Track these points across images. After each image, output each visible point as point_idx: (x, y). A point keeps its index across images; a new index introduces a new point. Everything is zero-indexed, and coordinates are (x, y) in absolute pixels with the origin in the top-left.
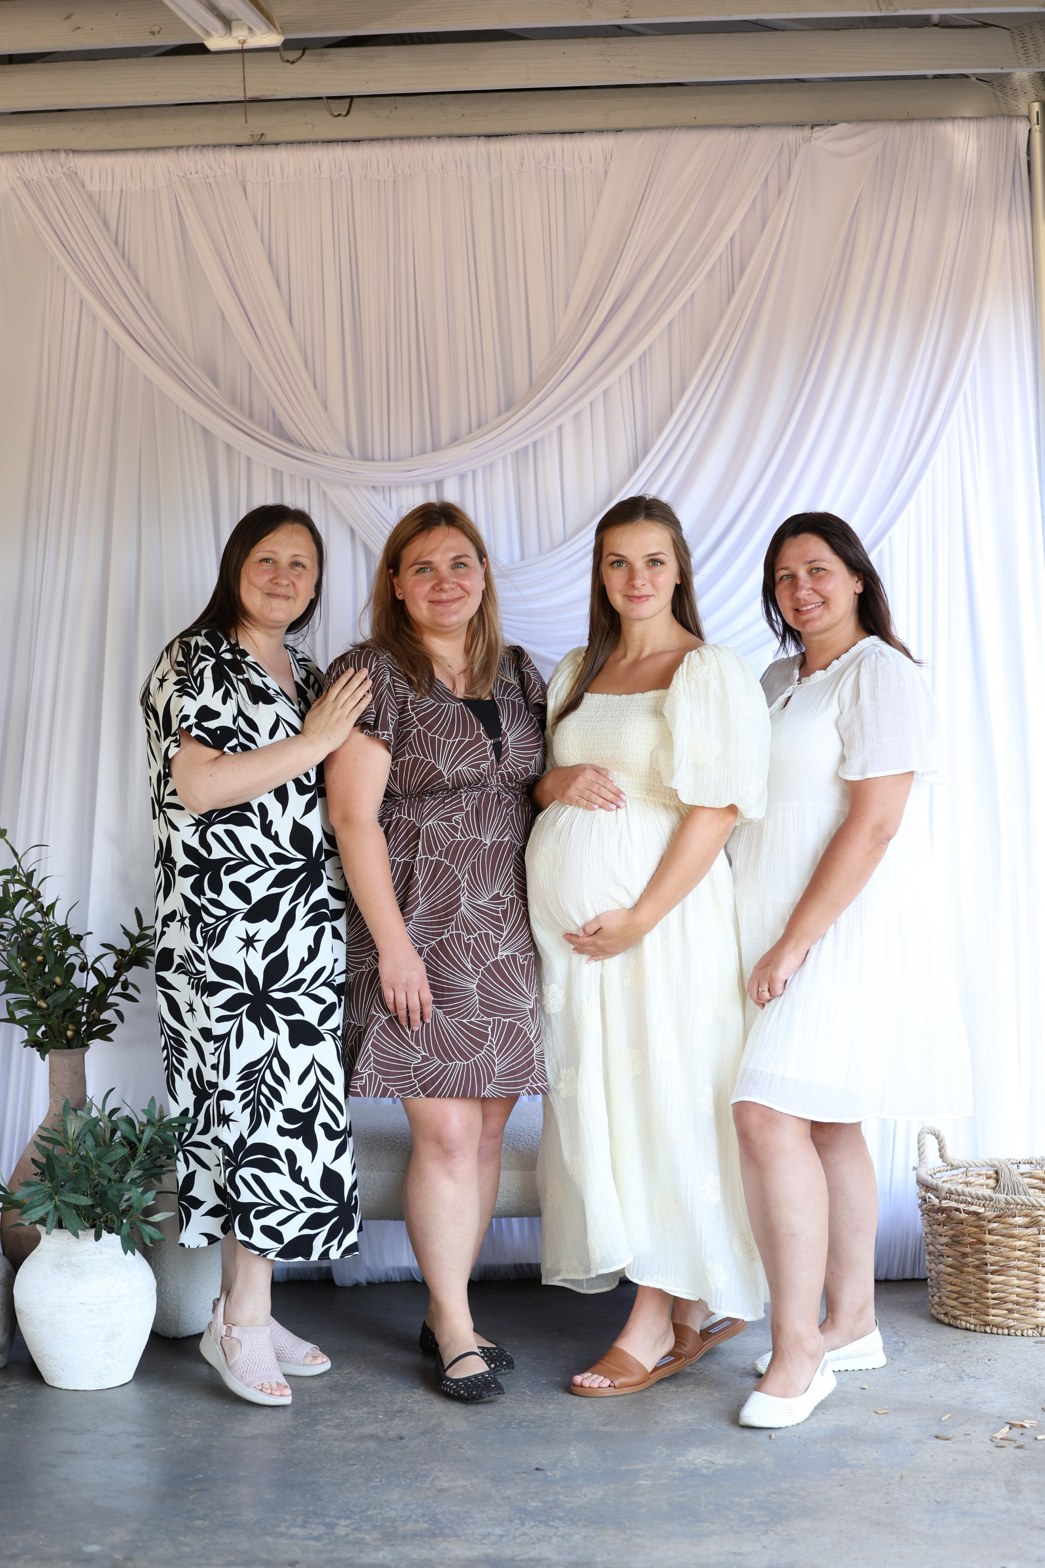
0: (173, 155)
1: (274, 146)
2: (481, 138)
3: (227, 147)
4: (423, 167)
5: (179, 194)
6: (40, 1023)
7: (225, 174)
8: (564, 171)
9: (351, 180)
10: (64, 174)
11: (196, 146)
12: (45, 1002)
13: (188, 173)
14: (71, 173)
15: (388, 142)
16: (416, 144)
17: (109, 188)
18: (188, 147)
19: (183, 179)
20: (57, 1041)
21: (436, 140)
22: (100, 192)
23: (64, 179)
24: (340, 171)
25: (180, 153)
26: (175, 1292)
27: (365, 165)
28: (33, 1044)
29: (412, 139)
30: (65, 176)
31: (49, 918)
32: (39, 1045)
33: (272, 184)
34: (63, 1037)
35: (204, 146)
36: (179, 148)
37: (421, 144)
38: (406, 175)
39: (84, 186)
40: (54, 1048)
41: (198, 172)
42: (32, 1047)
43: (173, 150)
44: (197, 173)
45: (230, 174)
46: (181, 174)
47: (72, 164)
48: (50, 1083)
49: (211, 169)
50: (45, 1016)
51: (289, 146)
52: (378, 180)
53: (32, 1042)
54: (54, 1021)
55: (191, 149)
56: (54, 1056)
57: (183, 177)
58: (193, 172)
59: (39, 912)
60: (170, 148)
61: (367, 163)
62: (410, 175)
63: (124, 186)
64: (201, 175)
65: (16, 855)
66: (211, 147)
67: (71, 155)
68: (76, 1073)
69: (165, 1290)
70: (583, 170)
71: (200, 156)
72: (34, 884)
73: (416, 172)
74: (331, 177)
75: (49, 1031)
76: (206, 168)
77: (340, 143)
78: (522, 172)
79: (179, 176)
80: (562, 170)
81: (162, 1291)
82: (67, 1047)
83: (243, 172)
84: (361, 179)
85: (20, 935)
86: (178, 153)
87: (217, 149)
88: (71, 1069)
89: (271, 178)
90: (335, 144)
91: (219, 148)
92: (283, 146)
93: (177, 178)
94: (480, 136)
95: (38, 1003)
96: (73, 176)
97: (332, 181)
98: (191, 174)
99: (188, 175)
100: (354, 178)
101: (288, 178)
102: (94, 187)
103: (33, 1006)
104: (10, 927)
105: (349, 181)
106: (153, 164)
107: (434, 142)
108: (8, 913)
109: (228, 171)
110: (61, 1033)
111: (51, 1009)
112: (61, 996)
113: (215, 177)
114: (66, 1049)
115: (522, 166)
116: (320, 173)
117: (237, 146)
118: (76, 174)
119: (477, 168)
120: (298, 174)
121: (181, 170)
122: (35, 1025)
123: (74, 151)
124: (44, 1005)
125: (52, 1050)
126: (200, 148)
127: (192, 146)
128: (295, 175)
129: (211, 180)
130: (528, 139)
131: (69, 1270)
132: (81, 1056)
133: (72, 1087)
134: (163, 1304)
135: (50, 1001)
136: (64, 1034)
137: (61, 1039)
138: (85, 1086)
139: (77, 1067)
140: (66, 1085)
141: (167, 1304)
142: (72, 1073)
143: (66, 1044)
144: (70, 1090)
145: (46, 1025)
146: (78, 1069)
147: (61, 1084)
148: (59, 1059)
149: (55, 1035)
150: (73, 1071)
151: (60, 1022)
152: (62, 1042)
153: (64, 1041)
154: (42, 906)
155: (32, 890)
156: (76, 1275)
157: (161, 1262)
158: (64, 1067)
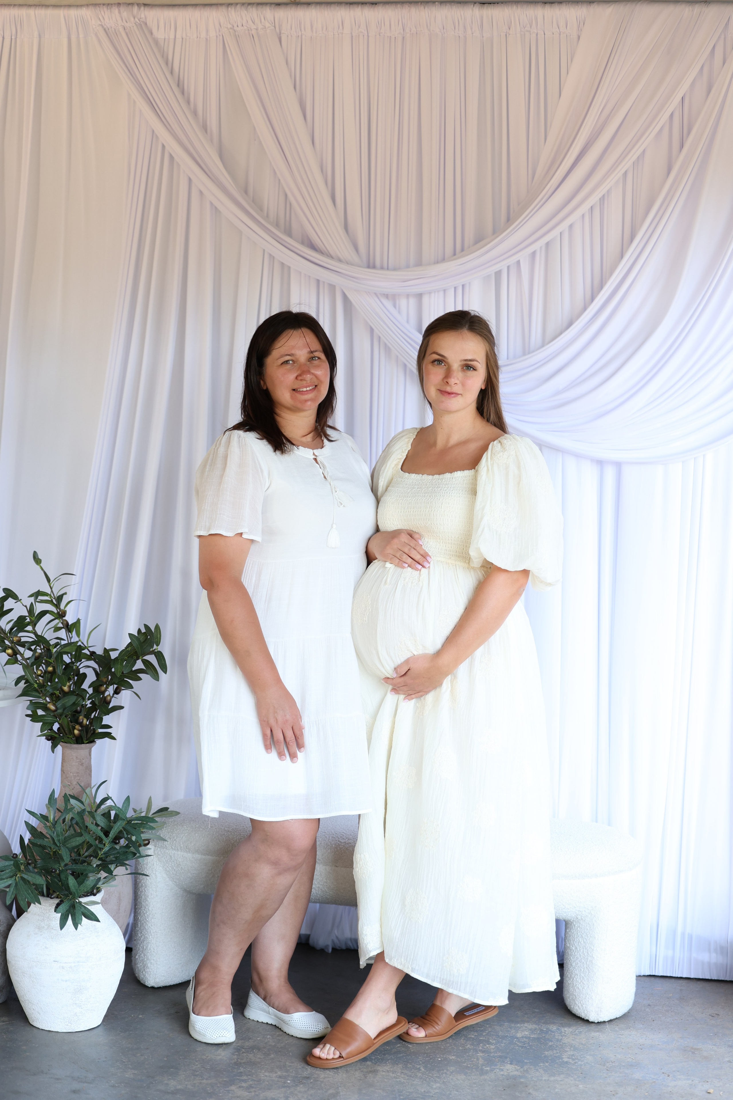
0: (224, 10)
1: (306, 6)
2: (476, 4)
3: (268, 5)
4: (427, 27)
5: (227, 41)
6: (52, 721)
7: (265, 27)
8: (544, 34)
9: (368, 36)
10: (135, 23)
11: (243, 4)
12: (54, 705)
13: (235, 26)
14: (142, 23)
15: (399, 6)
16: (422, 7)
17: (172, 36)
18: (237, 4)
19: (230, 30)
20: (68, 737)
21: (439, 5)
22: (165, 39)
23: (135, 27)
24: (359, 27)
25: (230, 9)
27: (380, 23)
28: (49, 738)
29: (420, 3)
30: (136, 25)
31: (72, 634)
32: (54, 739)
33: (303, 37)
34: (72, 734)
35: (249, 4)
36: (229, 5)
37: (426, 8)
38: (413, 33)
39: (151, 33)
40: (65, 743)
41: (244, 25)
42: (48, 740)
43: (224, 6)
44: (242, 25)
45: (269, 27)
46: (229, 26)
47: (143, 16)
48: (61, 771)
49: (253, 23)
50: (56, 716)
51: (318, 7)
52: (390, 37)
53: (49, 736)
54: (65, 721)
55: (238, 6)
56: (65, 749)
57: (231, 28)
58: (240, 25)
59: (64, 628)
60: (222, 5)
61: (381, 22)
62: (417, 33)
63: (184, 36)
64: (246, 28)
65: (48, 580)
66: (255, 5)
67: (142, 8)
68: (82, 764)
69: (147, 947)
70: (560, 34)
71: (246, 12)
72: (62, 607)
73: (421, 31)
74: (351, 33)
75: (61, 728)
76: (250, 22)
77: (360, 6)
78: (510, 34)
79: (228, 28)
80: (543, 33)
81: (145, 947)
82: (75, 742)
83: (280, 27)
84: (375, 36)
85: (40, 647)
86: (228, 9)
87: (260, 7)
88: (78, 760)
89: (302, 32)
90: (356, 6)
91: (261, 6)
92: (313, 6)
93: (226, 29)
94: (476, 3)
95: (48, 705)
96: (143, 26)
97: (352, 36)
98: (238, 26)
99: (236, 28)
100: (370, 35)
101: (316, 33)
102: (160, 35)
103: (45, 708)
104: (31, 640)
105: (366, 37)
106: (208, 18)
107: (437, 7)
108: (29, 628)
109: (267, 25)
110: (70, 731)
111: (59, 711)
112: (70, 700)
113: (257, 29)
114: (75, 743)
115: (509, 29)
116: (343, 28)
117: (276, 5)
118: (146, 24)
119: (472, 29)
120: (325, 29)
121: (230, 23)
122: (47, 723)
123: (145, 5)
124: (53, 708)
125: (61, 743)
126: (246, 5)
127: (240, 3)
128: (322, 31)
129: (254, 32)
130: (515, 7)
131: (48, 932)
132: (87, 751)
133: (78, 776)
134: (145, 958)
135: (59, 704)
136: (72, 732)
137: (71, 736)
138: (90, 775)
139: (83, 759)
140: (73, 774)
141: (148, 959)
142: (79, 764)
143: (74, 740)
144: (76, 778)
145: (59, 723)
146: (84, 761)
147: (69, 773)
148: (68, 752)
149: (66, 732)
150: (80, 762)
151: (69, 722)
152: (71, 738)
153: (73, 737)
154: (67, 623)
155: (60, 609)
156: (52, 937)
157: (145, 924)
158: (72, 758)
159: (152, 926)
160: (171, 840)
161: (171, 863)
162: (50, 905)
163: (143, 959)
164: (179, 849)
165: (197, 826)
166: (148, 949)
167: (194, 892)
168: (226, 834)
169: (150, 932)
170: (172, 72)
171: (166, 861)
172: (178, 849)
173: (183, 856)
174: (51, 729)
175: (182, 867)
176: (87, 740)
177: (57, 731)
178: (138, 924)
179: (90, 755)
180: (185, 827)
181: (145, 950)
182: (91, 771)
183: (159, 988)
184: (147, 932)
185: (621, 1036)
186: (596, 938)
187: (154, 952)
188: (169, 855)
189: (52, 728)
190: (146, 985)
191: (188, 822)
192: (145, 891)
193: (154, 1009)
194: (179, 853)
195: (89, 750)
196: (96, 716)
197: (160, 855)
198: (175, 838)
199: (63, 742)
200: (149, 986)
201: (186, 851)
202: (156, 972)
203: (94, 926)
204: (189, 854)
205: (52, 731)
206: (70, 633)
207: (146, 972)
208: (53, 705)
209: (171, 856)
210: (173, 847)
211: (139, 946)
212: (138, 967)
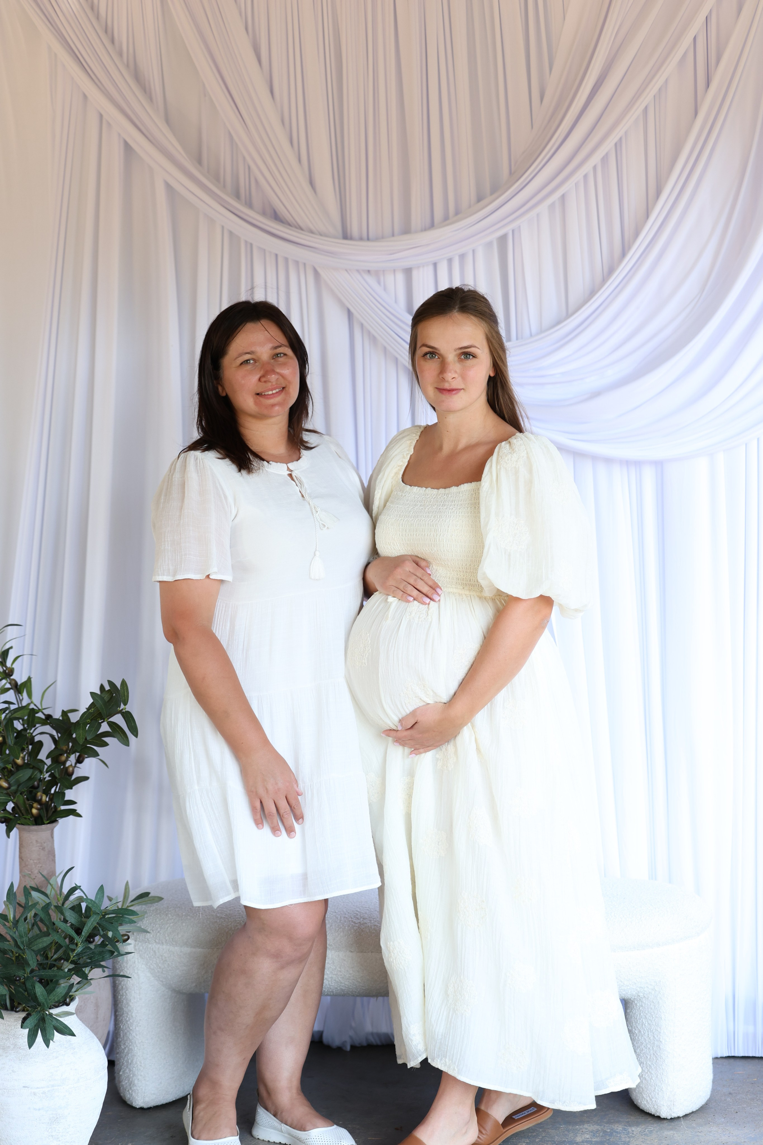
6: (5, 801)
12: (7, 781)
20: (25, 818)
26: (141, 1063)
28: (3, 820)
31: (22, 696)
32: (8, 821)
34: (29, 814)
40: (22, 824)
42: (2, 823)
48: (19, 858)
53: (2, 817)
54: (21, 799)
56: (23, 832)
68: (43, 849)
69: (132, 1061)
72: (9, 664)
75: (16, 808)
81: (130, 1061)
82: (34, 823)
110: (27, 810)
111: (14, 788)
112: (25, 775)
114: (34, 825)
124: (5, 784)
125: (17, 826)
131: (14, 1052)
132: (49, 832)
133: (39, 862)
134: (130, 1074)
135: (12, 780)
136: (29, 811)
137: (28, 816)
138: (54, 861)
139: (44, 843)
140: (33, 860)
141: (134, 1075)
142: (40, 849)
143: (32, 821)
144: (38, 866)
145: (13, 802)
146: (45, 845)
147: (29, 860)
148: (26, 835)
149: (23, 812)
150: (41, 846)
151: (26, 800)
152: (29, 819)
153: (31, 818)
154: (16, 683)
155: (6, 667)
156: (20, 1058)
157: (128, 1033)
158: (31, 843)
159: (136, 1035)
160: (154, 932)
161: (155, 960)
162: (15, 1020)
163: (128, 1076)
164: (164, 943)
165: (184, 913)
166: (134, 1063)
167: (184, 991)
168: (218, 921)
169: (135, 1043)
170: (98, 18)
171: (149, 957)
172: (162, 943)
173: (169, 951)
174: (5, 810)
175: (168, 964)
176: (47, 820)
177: (11, 812)
178: (120, 1035)
179: (52, 837)
180: (170, 915)
181: (131, 1064)
182: (54, 856)
183: (149, 1109)
184: (132, 1042)
185: (700, 1134)
186: (663, 1019)
187: (141, 1066)
188: (152, 950)
189: (6, 808)
190: (134, 1105)
191: (173, 910)
192: (126, 994)
193: (145, 1135)
194: (164, 947)
195: (51, 831)
196: (57, 790)
197: (142, 951)
198: (159, 930)
199: (19, 824)
200: (138, 1107)
201: (173, 944)
202: (145, 1090)
203: (69, 1041)
204: (176, 948)
205: (5, 811)
206: (20, 695)
207: (132, 1091)
208: (5, 782)
209: (155, 952)
210: (157, 941)
211: (122, 1061)
212: (123, 1086)
